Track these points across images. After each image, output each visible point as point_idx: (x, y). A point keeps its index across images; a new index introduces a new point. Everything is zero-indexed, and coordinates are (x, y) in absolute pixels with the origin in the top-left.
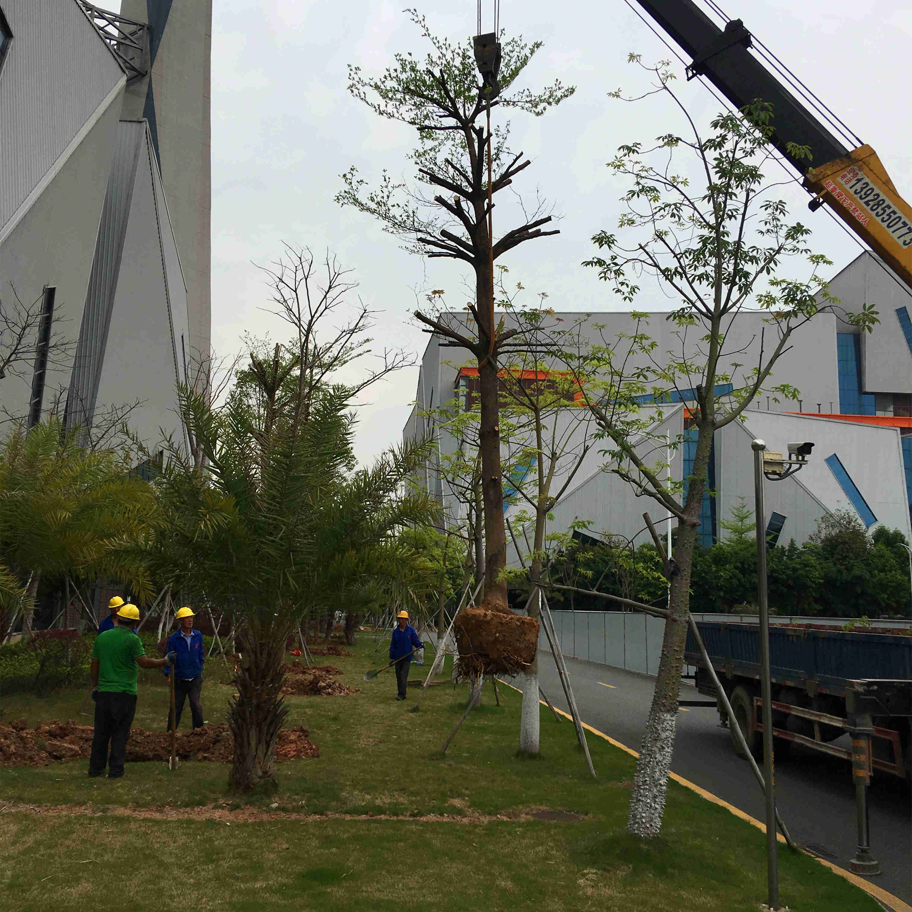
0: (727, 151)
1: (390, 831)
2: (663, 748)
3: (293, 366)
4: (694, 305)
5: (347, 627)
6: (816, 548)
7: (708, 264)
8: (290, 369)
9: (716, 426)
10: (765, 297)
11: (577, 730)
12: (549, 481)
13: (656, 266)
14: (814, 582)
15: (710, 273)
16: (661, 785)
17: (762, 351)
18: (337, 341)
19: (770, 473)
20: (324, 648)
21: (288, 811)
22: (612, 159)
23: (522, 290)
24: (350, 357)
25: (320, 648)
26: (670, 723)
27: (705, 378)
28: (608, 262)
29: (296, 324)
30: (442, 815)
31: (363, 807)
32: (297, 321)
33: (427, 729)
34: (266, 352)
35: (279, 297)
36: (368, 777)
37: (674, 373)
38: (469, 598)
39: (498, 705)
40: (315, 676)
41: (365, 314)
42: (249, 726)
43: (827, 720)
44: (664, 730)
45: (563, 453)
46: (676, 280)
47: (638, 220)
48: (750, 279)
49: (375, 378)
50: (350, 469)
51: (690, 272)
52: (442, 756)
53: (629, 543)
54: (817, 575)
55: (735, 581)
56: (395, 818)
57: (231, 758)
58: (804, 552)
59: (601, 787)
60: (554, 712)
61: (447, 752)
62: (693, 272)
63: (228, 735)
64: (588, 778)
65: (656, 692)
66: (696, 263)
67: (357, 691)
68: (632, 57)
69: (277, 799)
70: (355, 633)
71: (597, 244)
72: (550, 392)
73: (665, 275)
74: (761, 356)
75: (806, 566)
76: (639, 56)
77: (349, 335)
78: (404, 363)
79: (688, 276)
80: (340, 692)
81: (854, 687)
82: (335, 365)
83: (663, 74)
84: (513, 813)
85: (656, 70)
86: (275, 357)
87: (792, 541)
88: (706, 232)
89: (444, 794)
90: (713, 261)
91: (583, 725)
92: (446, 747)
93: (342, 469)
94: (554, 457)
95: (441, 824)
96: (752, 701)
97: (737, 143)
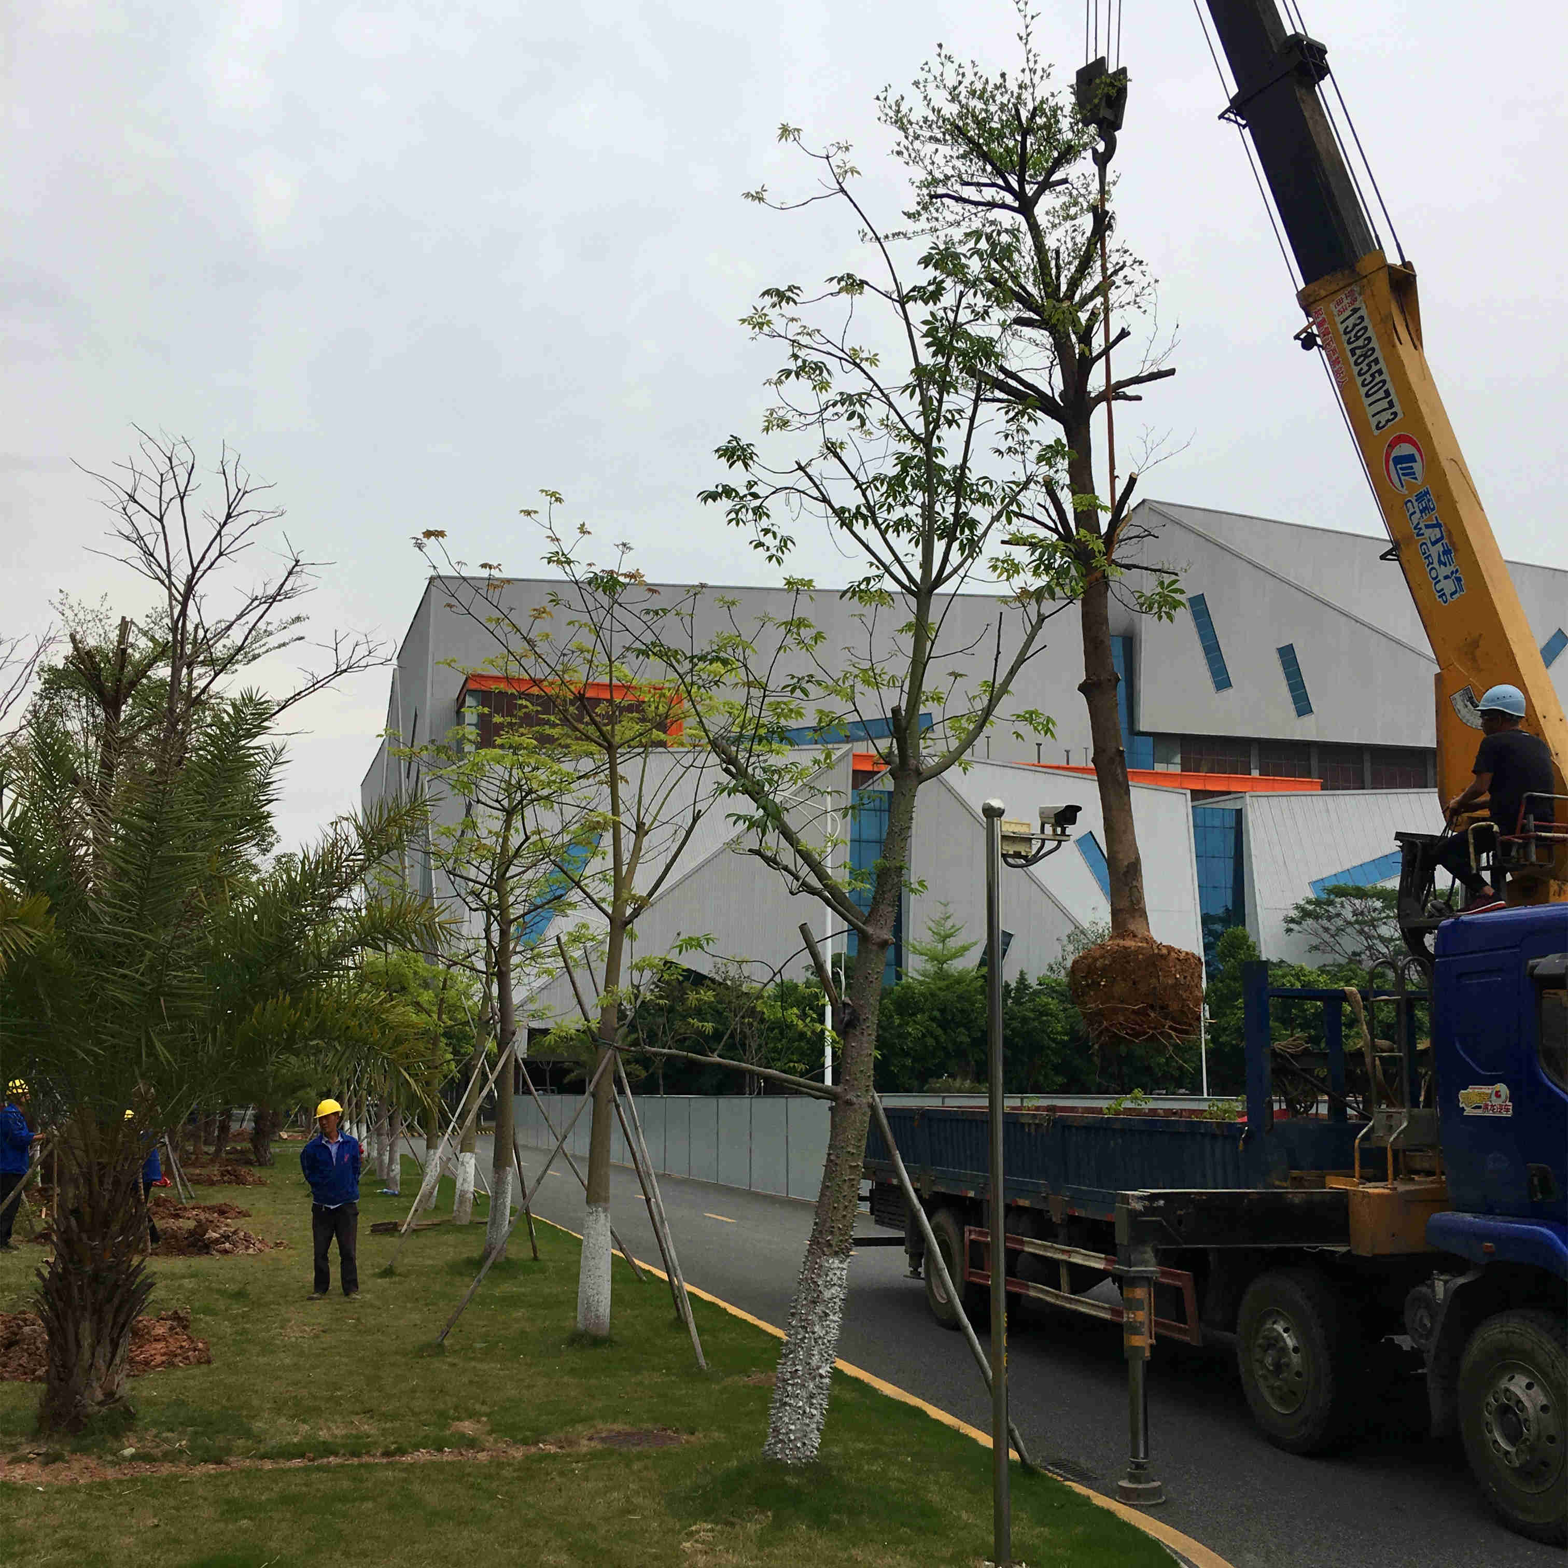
0: (945, 309)
1: (346, 1484)
2: (827, 1315)
3: (155, 660)
4: (887, 569)
5: (257, 1133)
6: (1059, 984)
7: (911, 504)
8: (150, 666)
9: (921, 777)
10: (1003, 562)
11: (674, 1294)
12: (631, 871)
13: (825, 500)
14: (1054, 1040)
15: (914, 518)
16: (821, 1376)
17: (999, 653)
18: (239, 617)
19: (1010, 856)
20: (215, 1171)
21: (155, 1460)
22: (748, 312)
23: (586, 536)
24: (264, 649)
25: (204, 1172)
26: (838, 1273)
27: (905, 697)
28: (743, 491)
29: (162, 582)
30: (440, 1450)
31: (295, 1445)
32: (163, 576)
33: (409, 1305)
34: (101, 632)
35: (127, 530)
36: (304, 1393)
37: (852, 686)
38: (484, 1078)
39: (535, 1258)
40: (199, 1221)
41: (297, 569)
42: (78, 1314)
43: (1082, 1258)
44: (829, 1285)
45: (656, 824)
46: (858, 526)
47: (796, 421)
48: (979, 531)
49: (316, 685)
50: (265, 851)
51: (882, 515)
52: (438, 1349)
53: (775, 974)
54: (1060, 1029)
55: (930, 1041)
56: (356, 1461)
57: (41, 1372)
58: (1040, 991)
59: (715, 1387)
60: (634, 1266)
61: (446, 1342)
62: (885, 515)
63: (34, 1331)
64: (692, 1373)
65: (816, 1224)
66: (890, 500)
67: (277, 1245)
68: (785, 131)
69: (133, 1440)
70: (271, 1145)
71: (723, 459)
72: (632, 719)
73: (840, 519)
74: (996, 660)
75: (1042, 1014)
76: (798, 130)
77: (266, 606)
78: (370, 660)
79: (880, 521)
80: (247, 1248)
81: (1128, 1204)
82: (237, 662)
83: (838, 166)
84: (566, 1438)
85: (827, 157)
86: (120, 643)
87: (1022, 973)
88: (906, 448)
89: (443, 1415)
90: (920, 497)
91: (688, 1287)
92: (445, 1334)
93: (250, 851)
94: (641, 830)
95: (439, 1467)
96: (963, 1234)
97: (962, 295)
